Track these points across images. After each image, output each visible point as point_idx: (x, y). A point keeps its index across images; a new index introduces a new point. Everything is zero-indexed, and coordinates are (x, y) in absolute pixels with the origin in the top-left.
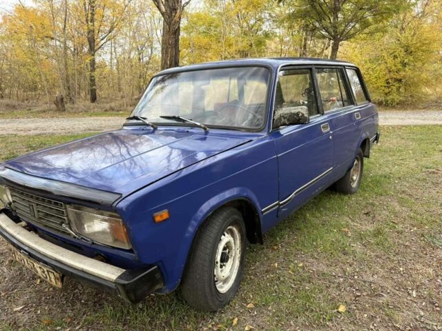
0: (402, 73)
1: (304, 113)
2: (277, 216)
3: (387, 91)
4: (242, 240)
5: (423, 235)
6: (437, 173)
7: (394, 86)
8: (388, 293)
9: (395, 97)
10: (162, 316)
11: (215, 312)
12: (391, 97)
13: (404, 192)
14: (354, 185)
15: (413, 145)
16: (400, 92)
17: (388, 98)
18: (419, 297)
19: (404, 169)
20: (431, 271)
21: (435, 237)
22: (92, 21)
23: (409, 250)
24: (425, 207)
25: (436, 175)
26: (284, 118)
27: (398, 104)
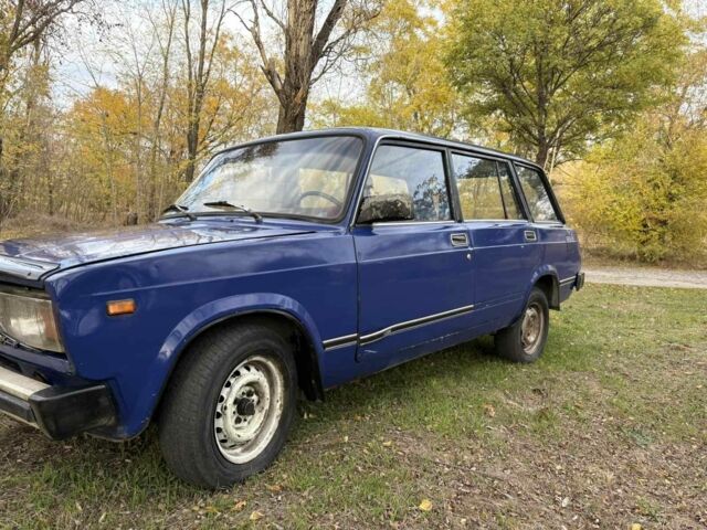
0: (667, 212)
1: (406, 202)
2: (356, 359)
3: (643, 237)
4: (286, 386)
5: (619, 428)
6: (683, 350)
7: (655, 230)
8: (519, 495)
9: (655, 247)
10: (122, 485)
11: (213, 490)
12: (649, 247)
13: (616, 370)
14: (531, 351)
15: (663, 311)
16: (664, 242)
17: (644, 249)
18: (571, 508)
19: (632, 340)
20: (610, 476)
21: (640, 433)
22: (198, 110)
23: (585, 444)
24: (643, 393)
25: (680, 353)
26: (377, 209)
27: (661, 259)
